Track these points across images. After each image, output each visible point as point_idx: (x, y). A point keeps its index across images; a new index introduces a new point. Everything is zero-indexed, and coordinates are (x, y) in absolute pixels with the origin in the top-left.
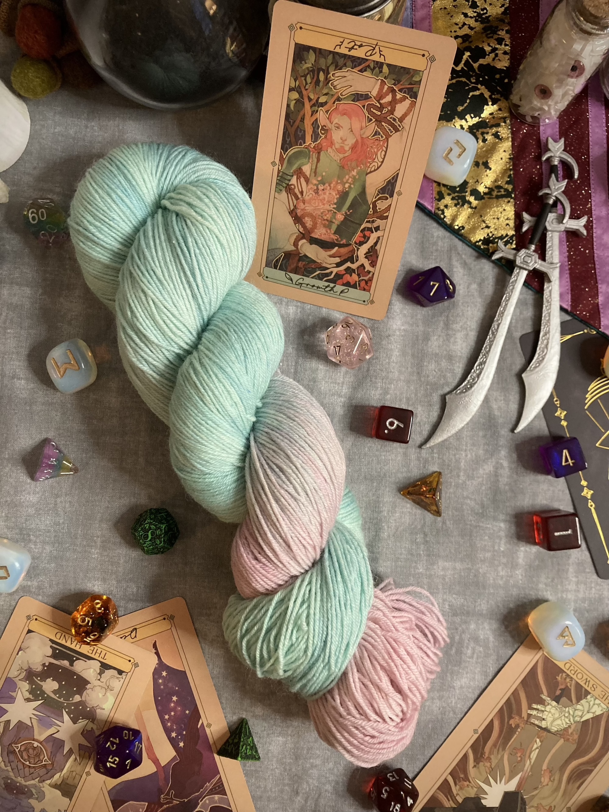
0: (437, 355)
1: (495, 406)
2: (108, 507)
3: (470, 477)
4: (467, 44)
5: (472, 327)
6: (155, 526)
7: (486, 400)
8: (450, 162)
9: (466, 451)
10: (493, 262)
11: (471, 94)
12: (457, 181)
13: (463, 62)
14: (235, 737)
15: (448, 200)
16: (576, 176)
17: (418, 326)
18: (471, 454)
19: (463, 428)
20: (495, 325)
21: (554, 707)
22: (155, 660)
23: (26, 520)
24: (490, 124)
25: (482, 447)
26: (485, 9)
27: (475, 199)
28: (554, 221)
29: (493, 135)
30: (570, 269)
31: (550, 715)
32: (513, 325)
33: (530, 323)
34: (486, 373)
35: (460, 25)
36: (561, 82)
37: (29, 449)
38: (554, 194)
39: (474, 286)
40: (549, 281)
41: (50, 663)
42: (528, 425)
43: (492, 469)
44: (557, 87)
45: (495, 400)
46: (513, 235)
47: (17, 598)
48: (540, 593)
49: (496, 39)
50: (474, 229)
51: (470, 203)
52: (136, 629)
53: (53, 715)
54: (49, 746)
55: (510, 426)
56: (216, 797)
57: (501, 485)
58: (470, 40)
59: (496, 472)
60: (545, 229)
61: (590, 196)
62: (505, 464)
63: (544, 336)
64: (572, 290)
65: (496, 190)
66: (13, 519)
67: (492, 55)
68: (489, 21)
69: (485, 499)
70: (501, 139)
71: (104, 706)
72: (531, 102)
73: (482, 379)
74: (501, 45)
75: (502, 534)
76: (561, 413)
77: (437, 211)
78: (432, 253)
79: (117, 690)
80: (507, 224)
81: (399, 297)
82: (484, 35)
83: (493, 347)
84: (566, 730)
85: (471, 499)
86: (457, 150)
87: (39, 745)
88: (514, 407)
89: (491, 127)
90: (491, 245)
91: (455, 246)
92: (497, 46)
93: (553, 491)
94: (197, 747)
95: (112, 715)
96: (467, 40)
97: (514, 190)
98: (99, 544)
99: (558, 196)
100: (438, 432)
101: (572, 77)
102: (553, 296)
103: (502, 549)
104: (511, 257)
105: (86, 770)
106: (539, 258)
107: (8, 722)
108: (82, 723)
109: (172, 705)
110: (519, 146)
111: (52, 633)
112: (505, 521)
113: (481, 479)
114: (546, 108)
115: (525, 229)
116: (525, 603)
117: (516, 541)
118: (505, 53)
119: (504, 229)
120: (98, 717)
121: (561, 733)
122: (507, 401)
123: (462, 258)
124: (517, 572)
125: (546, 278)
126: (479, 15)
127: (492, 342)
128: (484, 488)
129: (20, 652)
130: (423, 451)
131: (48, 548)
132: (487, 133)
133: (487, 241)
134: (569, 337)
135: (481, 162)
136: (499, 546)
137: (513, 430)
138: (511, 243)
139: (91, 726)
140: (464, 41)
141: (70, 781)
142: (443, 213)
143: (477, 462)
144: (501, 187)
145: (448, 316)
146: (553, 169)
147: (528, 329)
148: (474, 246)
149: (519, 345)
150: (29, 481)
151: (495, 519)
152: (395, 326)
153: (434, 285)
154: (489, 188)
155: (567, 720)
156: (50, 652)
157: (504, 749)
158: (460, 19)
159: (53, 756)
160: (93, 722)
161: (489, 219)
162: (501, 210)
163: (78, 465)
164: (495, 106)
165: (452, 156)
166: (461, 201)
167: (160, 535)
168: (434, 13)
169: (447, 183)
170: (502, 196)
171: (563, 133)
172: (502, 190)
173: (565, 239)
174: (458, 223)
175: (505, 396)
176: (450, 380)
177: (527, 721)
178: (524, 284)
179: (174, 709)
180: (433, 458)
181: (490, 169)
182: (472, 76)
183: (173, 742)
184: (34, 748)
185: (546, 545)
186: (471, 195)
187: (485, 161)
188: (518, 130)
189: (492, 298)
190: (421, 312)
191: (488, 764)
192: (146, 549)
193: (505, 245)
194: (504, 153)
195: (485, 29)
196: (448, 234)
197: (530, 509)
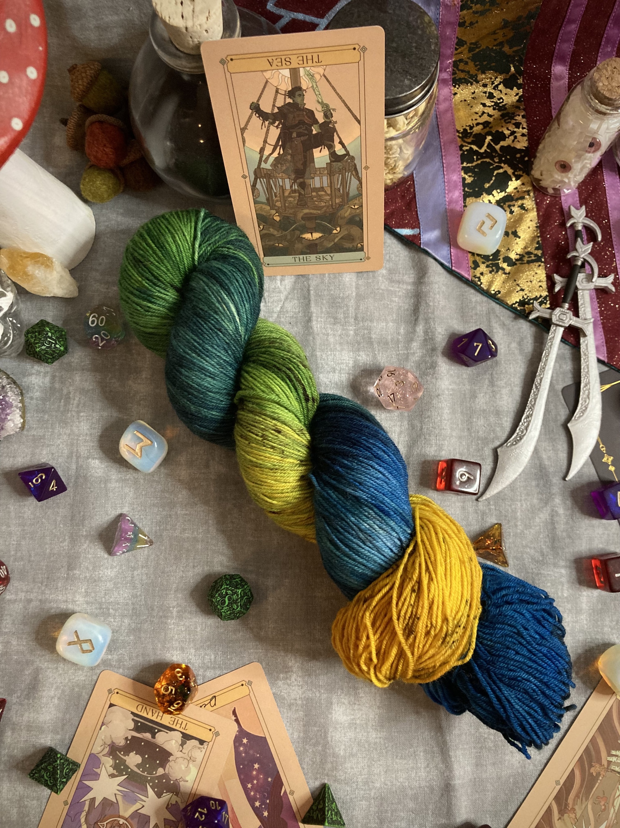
0: (484, 411)
1: (544, 456)
2: (183, 577)
3: (527, 526)
4: (487, 129)
5: (516, 383)
6: (232, 591)
7: (536, 451)
8: (484, 233)
9: (521, 500)
10: (530, 321)
11: (496, 172)
12: (490, 251)
13: (486, 145)
14: (319, 804)
15: (482, 268)
16: (600, 238)
17: (464, 385)
18: (526, 504)
19: (516, 478)
20: (537, 380)
22: (236, 728)
23: (105, 594)
24: (515, 198)
25: (536, 496)
26: (502, 98)
27: (508, 266)
28: (584, 280)
29: (519, 206)
30: (602, 323)
32: (554, 378)
33: (570, 375)
34: (534, 425)
35: (480, 114)
36: (579, 157)
37: (105, 526)
38: (582, 256)
39: (514, 345)
40: (585, 336)
41: (133, 737)
42: (578, 472)
43: (548, 517)
44: (576, 162)
45: (544, 450)
46: (547, 296)
47: (98, 671)
48: (606, 637)
49: (514, 124)
50: (509, 293)
51: (503, 269)
52: (215, 697)
53: (137, 790)
54: (135, 822)
55: (562, 475)
57: (559, 533)
58: (490, 126)
59: (552, 520)
60: (576, 288)
61: (614, 256)
62: (561, 511)
63: (585, 387)
64: (606, 343)
65: (527, 256)
66: (93, 595)
67: (512, 138)
68: (506, 109)
69: (544, 547)
70: (527, 210)
71: (187, 778)
72: (552, 176)
73: (530, 431)
74: (519, 128)
75: (564, 580)
76: (608, 459)
77: (474, 279)
78: (472, 317)
79: (199, 760)
80: (540, 286)
81: (445, 359)
82: (503, 121)
83: (537, 400)
85: (530, 548)
86: (488, 223)
87: (125, 822)
88: (563, 456)
89: (517, 200)
90: (526, 306)
91: (493, 309)
92: (516, 130)
93: (608, 535)
94: (281, 816)
95: (195, 787)
96: (488, 126)
97: (543, 254)
98: (175, 614)
99: (585, 258)
100: (493, 484)
101: (589, 152)
102: (589, 349)
103: (565, 595)
104: (547, 316)
106: (574, 315)
107: (93, 800)
108: (166, 796)
109: (254, 773)
110: (543, 215)
111: (134, 706)
112: (566, 567)
113: (538, 528)
114: (567, 181)
115: (557, 289)
116: (593, 648)
117: (578, 586)
118: (523, 135)
119: (538, 290)
120: (182, 789)
122: (555, 450)
123: (500, 320)
124: (582, 617)
125: (581, 334)
126: (496, 104)
127: (536, 395)
128: (541, 536)
129: (103, 727)
130: (480, 504)
131: (126, 621)
132: (514, 205)
133: (522, 303)
134: (608, 386)
135: (510, 232)
136: (562, 592)
137: (564, 479)
138: (546, 303)
139: (175, 799)
140: (485, 127)
142: (480, 280)
143: (533, 511)
144: (531, 253)
145: (492, 374)
146: (577, 234)
147: (569, 381)
148: (511, 308)
149: (562, 397)
150: (106, 556)
151: (555, 565)
152: (443, 386)
153: (478, 346)
154: (520, 255)
156: (132, 725)
157: (587, 799)
158: (479, 108)
160: (177, 794)
161: (522, 282)
162: (533, 273)
163: (152, 537)
164: (518, 181)
165: (485, 228)
166: (495, 268)
167: (237, 600)
168: (455, 105)
169: (480, 253)
170: (533, 261)
171: (583, 201)
172: (532, 256)
173: (595, 296)
174: (494, 289)
175: (554, 445)
176: (499, 434)
177: (608, 768)
178: (561, 341)
179: (257, 778)
180: (490, 509)
181: (519, 237)
182: (495, 157)
183: (258, 812)
184: (120, 826)
185: (608, 588)
186: (504, 262)
187: (513, 230)
188: (542, 201)
189: (533, 355)
190: (466, 372)
191: (573, 816)
192: (223, 614)
193: (540, 305)
194: (531, 223)
195: (503, 116)
196: (485, 299)
197: (588, 554)
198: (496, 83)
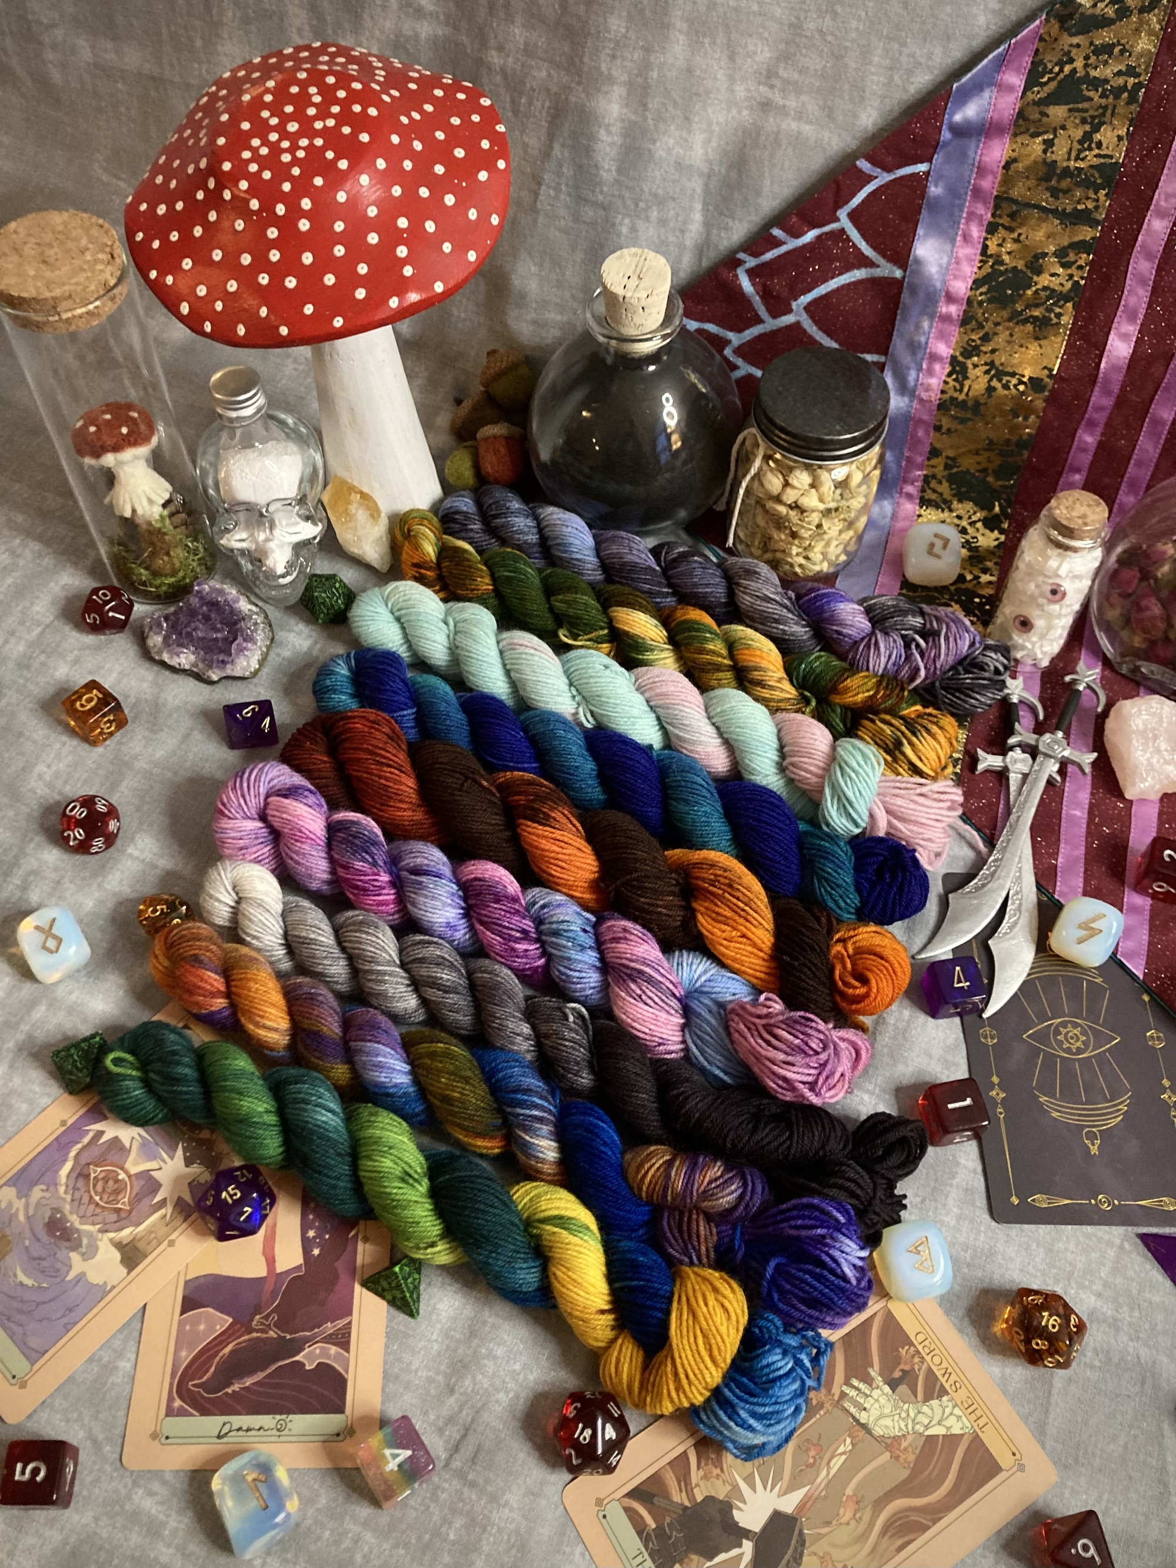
21: (887, 1395)
26: (976, 538)
31: (876, 1405)
36: (1041, 609)
44: (1038, 616)
53: (164, 1145)
54: (138, 1185)
56: (333, 1350)
84: (896, 1439)
87: (126, 1178)
94: (336, 1265)
101: (1053, 605)
105: (171, 1238)
107: (100, 1133)
121: (889, 1441)
139: (206, 1177)
141: (140, 1245)
155: (902, 1424)
159: (136, 1200)
177: (837, 1402)
183: (306, 1244)
184: (117, 1181)
198: (974, 518)
